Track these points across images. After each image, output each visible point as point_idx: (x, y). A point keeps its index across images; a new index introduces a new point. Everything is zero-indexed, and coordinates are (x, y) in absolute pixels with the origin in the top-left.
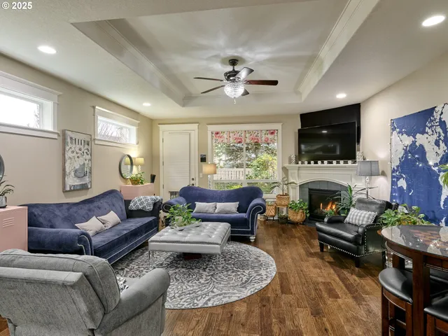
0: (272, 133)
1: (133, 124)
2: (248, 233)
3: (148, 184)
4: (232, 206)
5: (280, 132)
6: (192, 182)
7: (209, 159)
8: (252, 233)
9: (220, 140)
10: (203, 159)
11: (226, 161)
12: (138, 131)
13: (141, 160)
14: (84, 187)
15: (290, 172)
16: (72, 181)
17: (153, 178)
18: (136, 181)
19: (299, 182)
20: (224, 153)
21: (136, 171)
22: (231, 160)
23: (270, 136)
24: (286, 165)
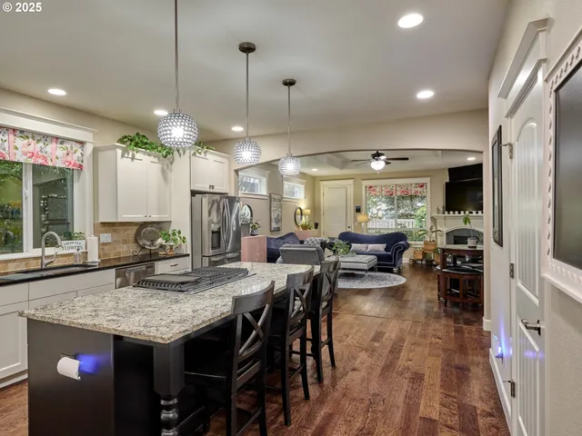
0: (422, 186)
1: (302, 183)
2: (391, 265)
3: (313, 229)
4: (381, 247)
5: (429, 185)
6: (348, 230)
7: (363, 209)
8: (395, 265)
9: (373, 193)
10: (358, 210)
11: (386, 211)
12: (306, 188)
13: (309, 211)
14: (278, 229)
15: (438, 221)
16: (274, 225)
17: (316, 226)
18: (305, 227)
19: (445, 230)
20: (383, 202)
21: (304, 221)
22: (391, 209)
23: (419, 189)
24: (435, 214)
